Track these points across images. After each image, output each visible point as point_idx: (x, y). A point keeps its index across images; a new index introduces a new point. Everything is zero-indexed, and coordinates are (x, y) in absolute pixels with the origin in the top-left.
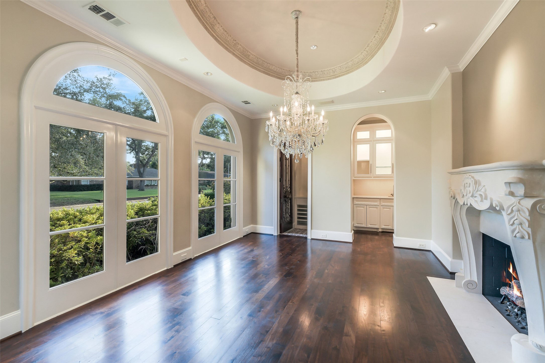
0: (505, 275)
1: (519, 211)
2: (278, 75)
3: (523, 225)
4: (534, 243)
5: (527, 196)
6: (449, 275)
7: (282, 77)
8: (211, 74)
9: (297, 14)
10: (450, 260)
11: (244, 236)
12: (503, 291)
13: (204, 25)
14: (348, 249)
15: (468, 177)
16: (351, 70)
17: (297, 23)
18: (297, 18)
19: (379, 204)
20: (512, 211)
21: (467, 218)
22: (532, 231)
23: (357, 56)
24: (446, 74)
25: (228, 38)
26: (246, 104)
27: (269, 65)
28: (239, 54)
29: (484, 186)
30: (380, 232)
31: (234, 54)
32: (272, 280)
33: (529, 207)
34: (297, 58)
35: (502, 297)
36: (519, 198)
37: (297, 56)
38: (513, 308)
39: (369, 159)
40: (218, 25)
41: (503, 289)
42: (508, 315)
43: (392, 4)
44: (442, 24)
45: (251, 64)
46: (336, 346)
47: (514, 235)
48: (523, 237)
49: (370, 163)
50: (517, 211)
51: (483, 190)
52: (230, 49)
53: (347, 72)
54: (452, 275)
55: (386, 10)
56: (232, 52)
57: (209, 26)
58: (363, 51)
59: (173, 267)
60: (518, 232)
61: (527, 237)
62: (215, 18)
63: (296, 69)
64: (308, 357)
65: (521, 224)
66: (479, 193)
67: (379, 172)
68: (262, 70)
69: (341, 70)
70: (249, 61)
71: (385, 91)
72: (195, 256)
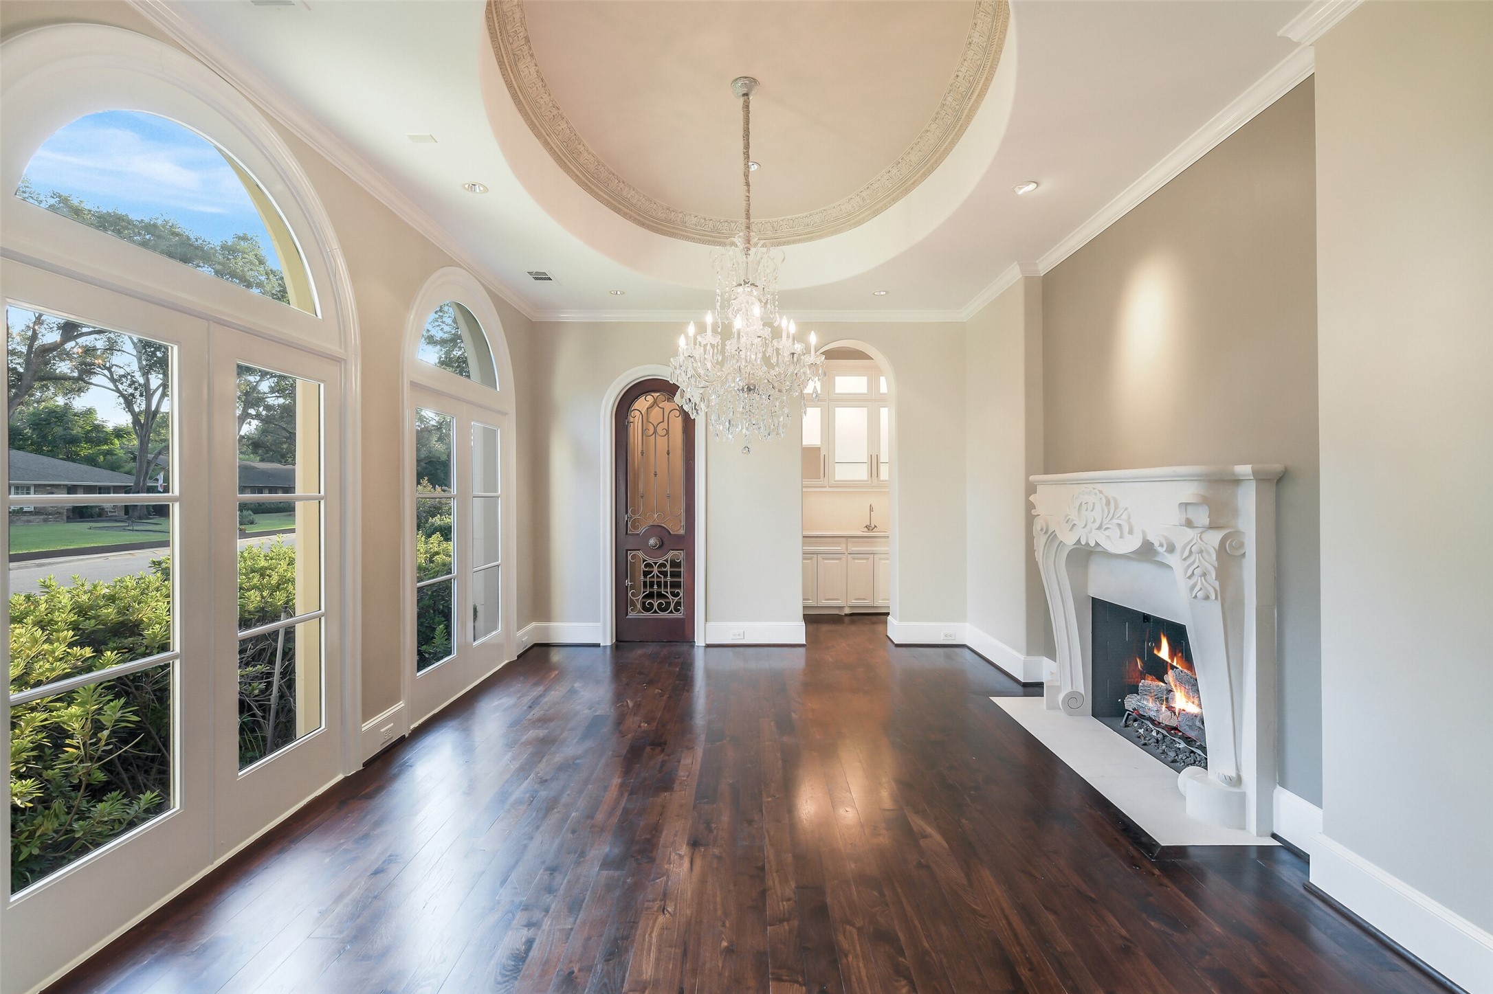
0: (1141, 667)
1: (1201, 552)
2: (639, 215)
3: (1208, 577)
4: (1222, 605)
5: (1213, 527)
6: (1020, 689)
7: (648, 222)
8: (486, 190)
9: (749, 86)
10: (1023, 659)
11: (519, 657)
12: (1130, 703)
13: (500, 53)
14: (798, 660)
15: (1091, 491)
16: (819, 233)
17: (746, 107)
18: (746, 95)
19: (844, 550)
20: (1191, 552)
21: (1068, 571)
22: (1221, 586)
23: (838, 203)
24: (1013, 275)
25: (542, 98)
26: (536, 279)
27: (621, 185)
28: (555, 144)
29: (1126, 509)
30: (846, 615)
31: (546, 144)
32: (683, 755)
33: (1216, 544)
34: (748, 194)
35: (1124, 716)
36: (1201, 530)
37: (748, 191)
38: (1147, 730)
39: (820, 443)
40: (529, 59)
41: (1130, 700)
42: (1145, 744)
43: (949, 117)
44: (1047, 185)
45: (581, 176)
46: (920, 861)
47: (1194, 595)
48: (1207, 598)
49: (823, 453)
50: (1198, 553)
51: (1125, 516)
52: (540, 128)
53: (809, 235)
54: (1033, 689)
55: (932, 126)
56: (545, 137)
57: (508, 59)
58: (853, 197)
59: (362, 768)
60: (1201, 589)
61: (1213, 596)
62: (527, 40)
63: (743, 220)
64: (882, 894)
65: (1204, 575)
66: (1115, 521)
67: (842, 473)
68: (604, 195)
69: (793, 228)
70: (578, 169)
71: (887, 292)
72: (412, 727)
